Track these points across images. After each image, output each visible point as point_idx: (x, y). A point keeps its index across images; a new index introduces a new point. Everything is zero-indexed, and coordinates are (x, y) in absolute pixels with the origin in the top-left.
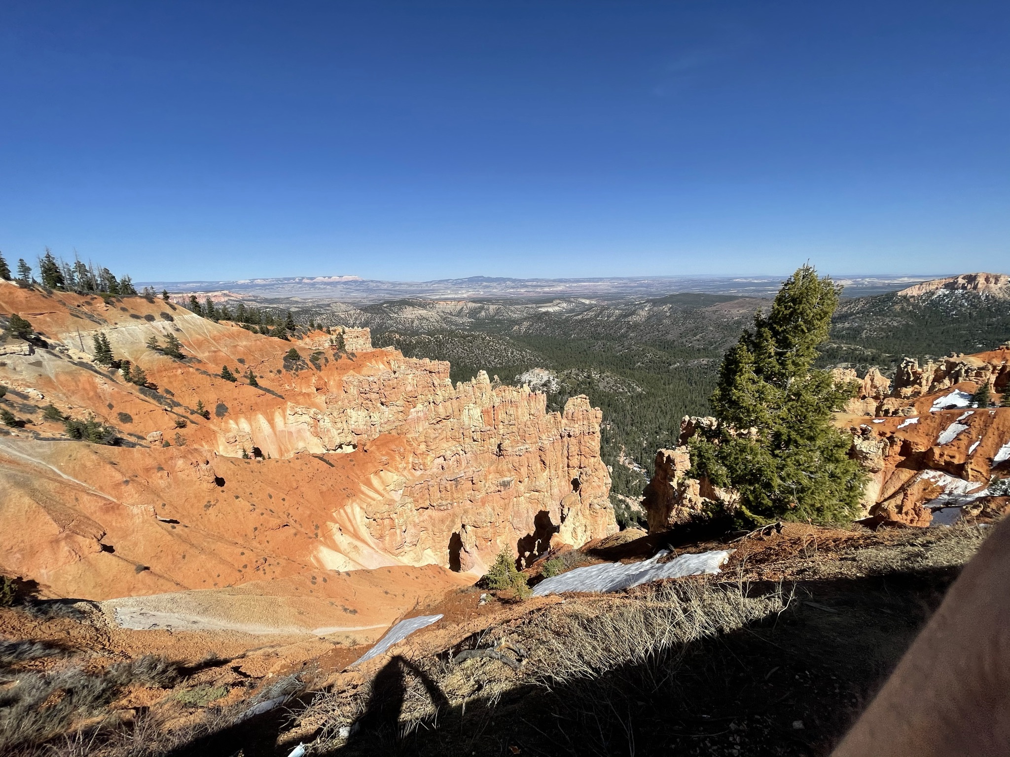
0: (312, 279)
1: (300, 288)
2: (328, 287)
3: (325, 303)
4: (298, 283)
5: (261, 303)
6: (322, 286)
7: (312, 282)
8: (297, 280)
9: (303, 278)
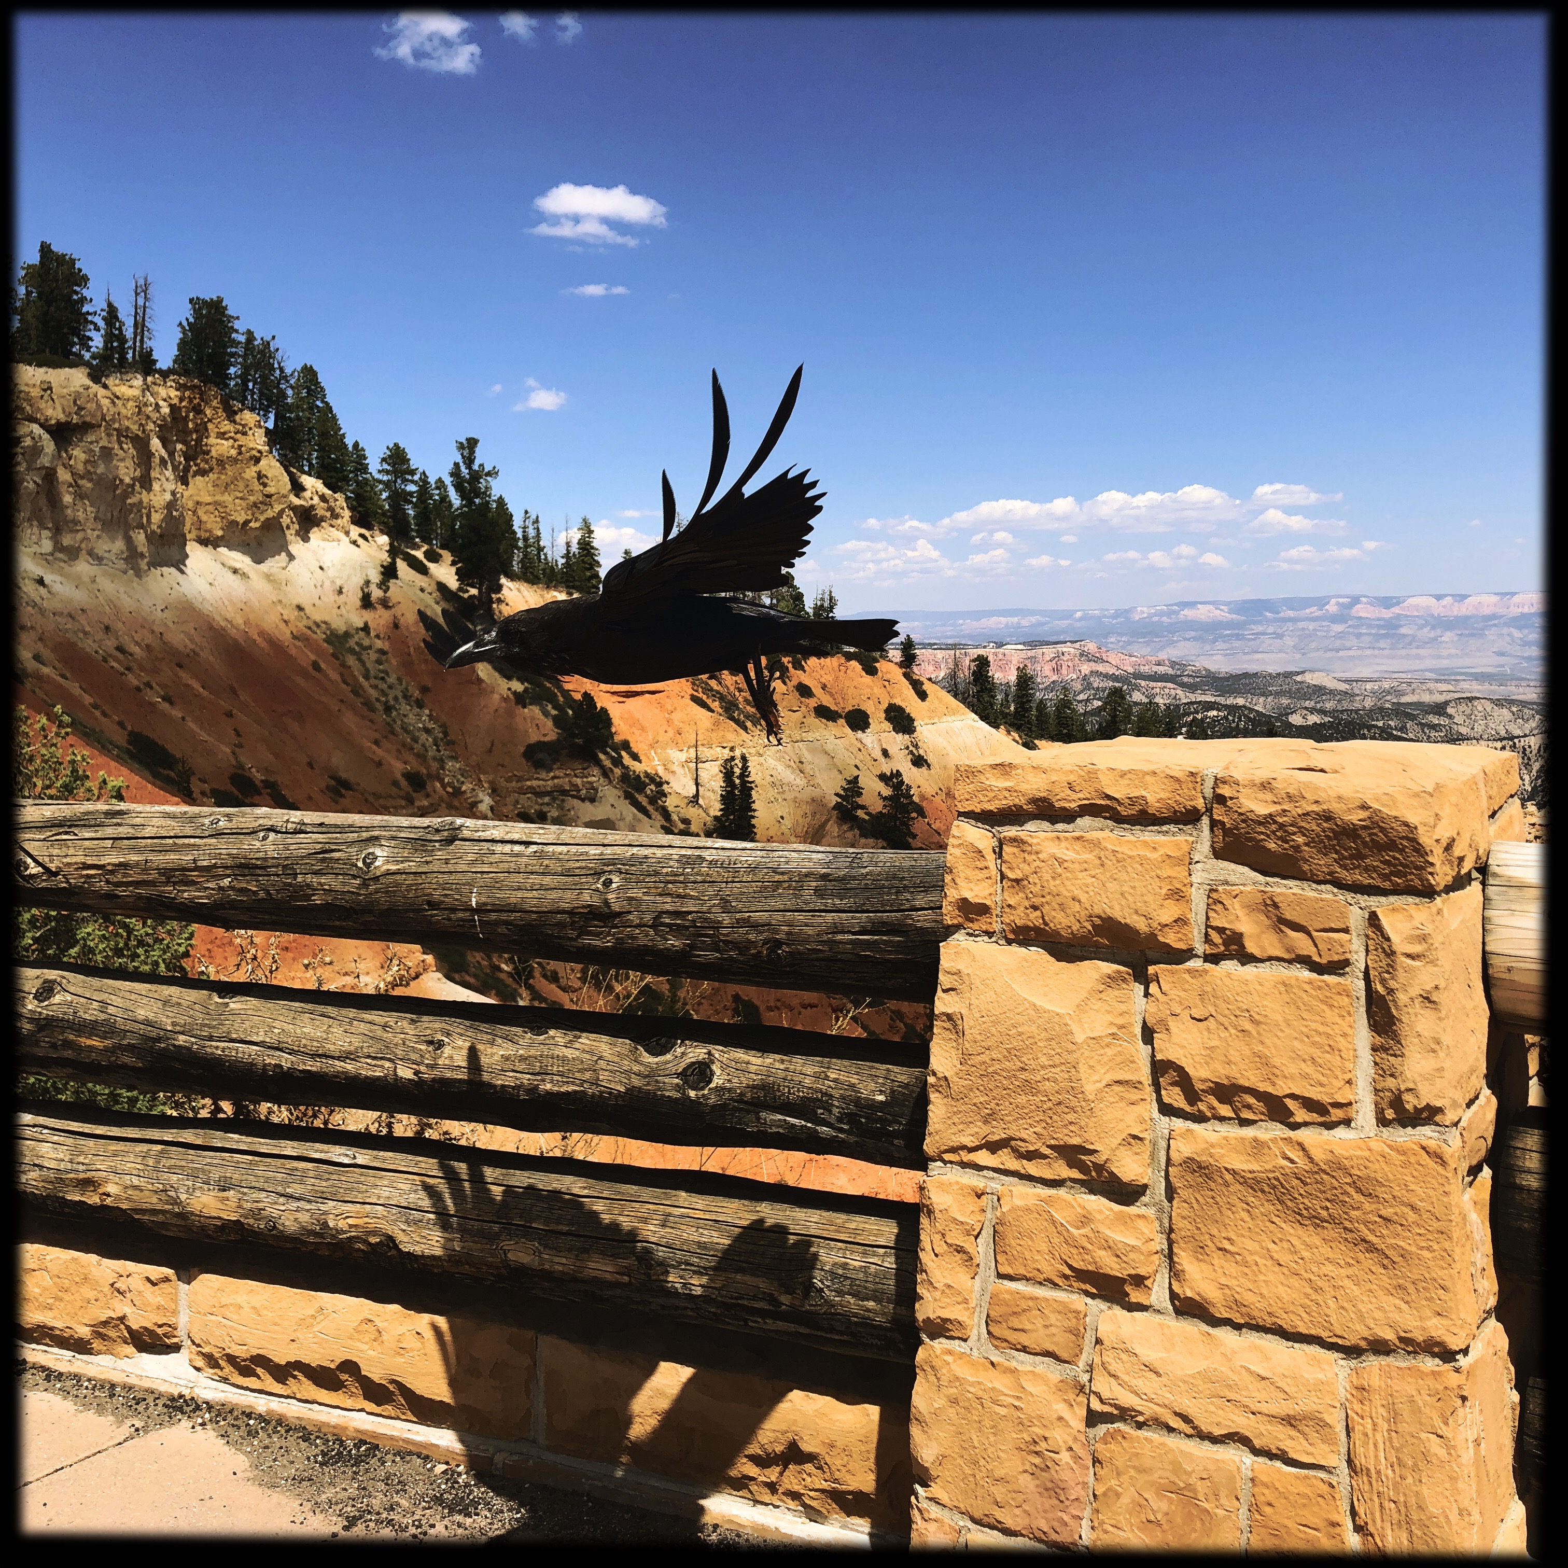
0: (1387, 602)
1: (1341, 636)
2: (1448, 636)
3: (1426, 698)
4: (1335, 619)
5: (1192, 688)
6: (1427, 633)
7: (1387, 614)
8: (1332, 608)
9: (1356, 600)
